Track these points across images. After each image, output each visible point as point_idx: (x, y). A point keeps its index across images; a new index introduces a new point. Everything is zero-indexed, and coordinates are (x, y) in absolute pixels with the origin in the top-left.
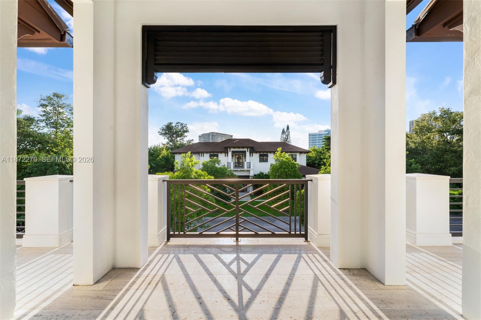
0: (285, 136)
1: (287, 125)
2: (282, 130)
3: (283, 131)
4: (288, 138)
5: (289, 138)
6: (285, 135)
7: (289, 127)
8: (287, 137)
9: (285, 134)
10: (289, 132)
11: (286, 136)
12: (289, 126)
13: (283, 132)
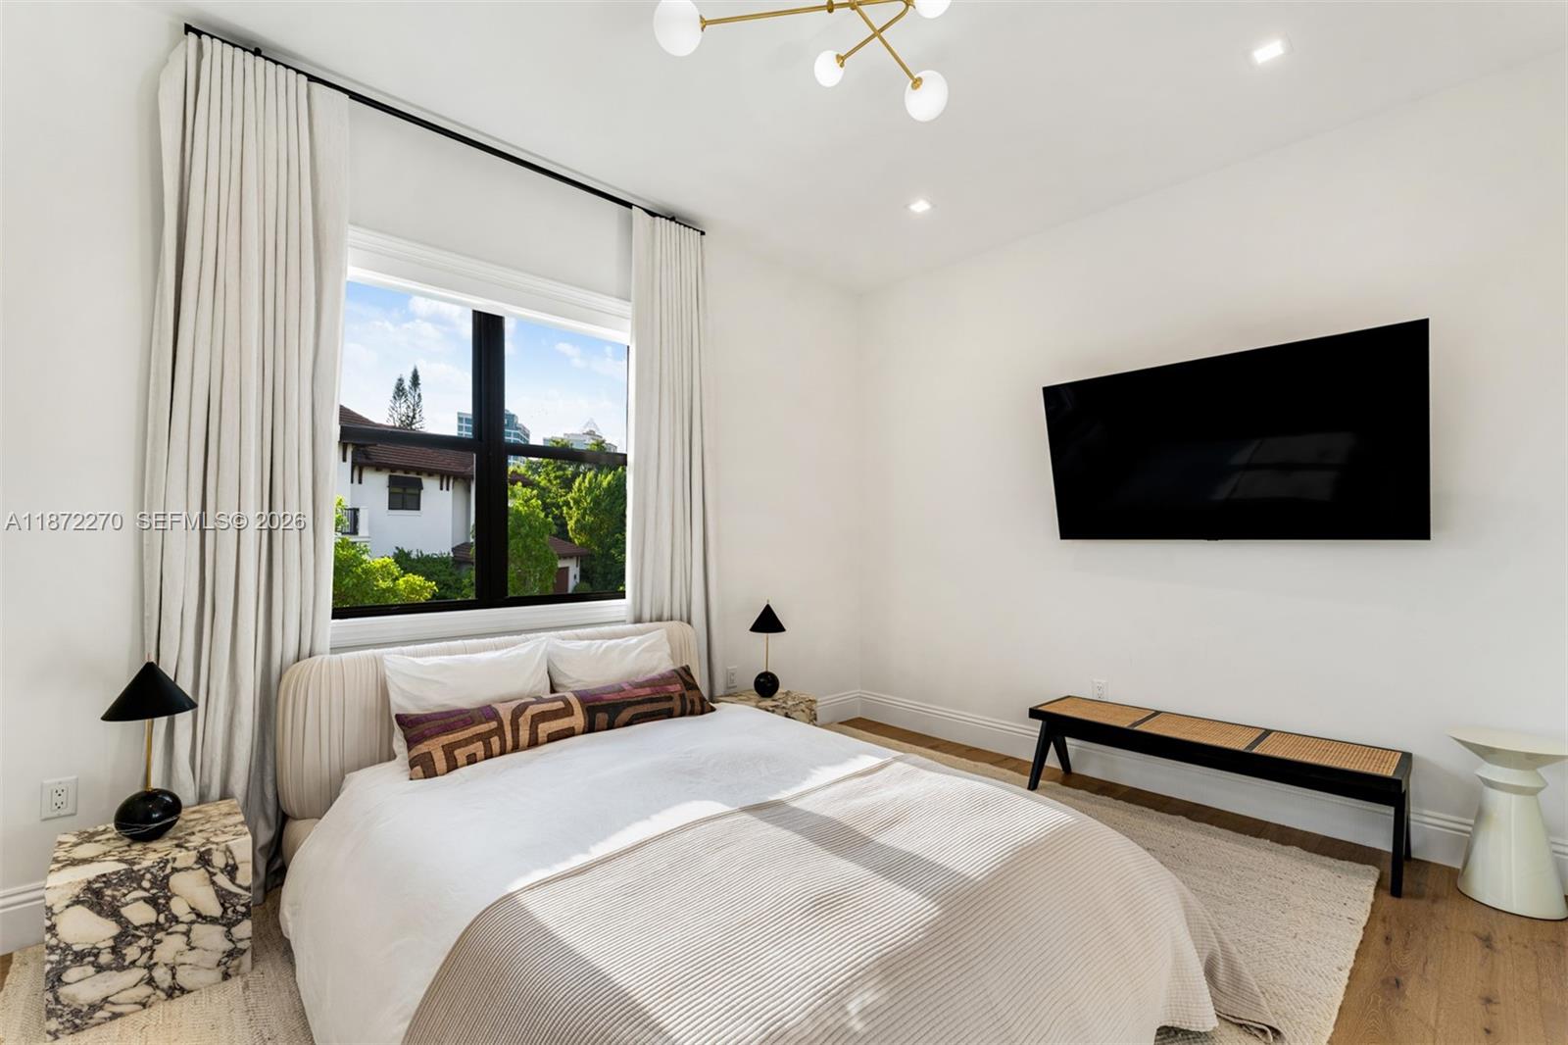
0: (403, 410)
1: (412, 370)
2: (394, 382)
3: (398, 388)
4: (414, 417)
5: (417, 416)
6: (404, 406)
7: (420, 378)
8: (411, 414)
9: (403, 399)
10: (419, 395)
11: (409, 406)
12: (419, 374)
13: (400, 391)
